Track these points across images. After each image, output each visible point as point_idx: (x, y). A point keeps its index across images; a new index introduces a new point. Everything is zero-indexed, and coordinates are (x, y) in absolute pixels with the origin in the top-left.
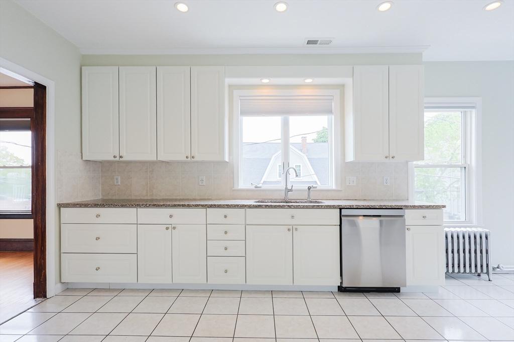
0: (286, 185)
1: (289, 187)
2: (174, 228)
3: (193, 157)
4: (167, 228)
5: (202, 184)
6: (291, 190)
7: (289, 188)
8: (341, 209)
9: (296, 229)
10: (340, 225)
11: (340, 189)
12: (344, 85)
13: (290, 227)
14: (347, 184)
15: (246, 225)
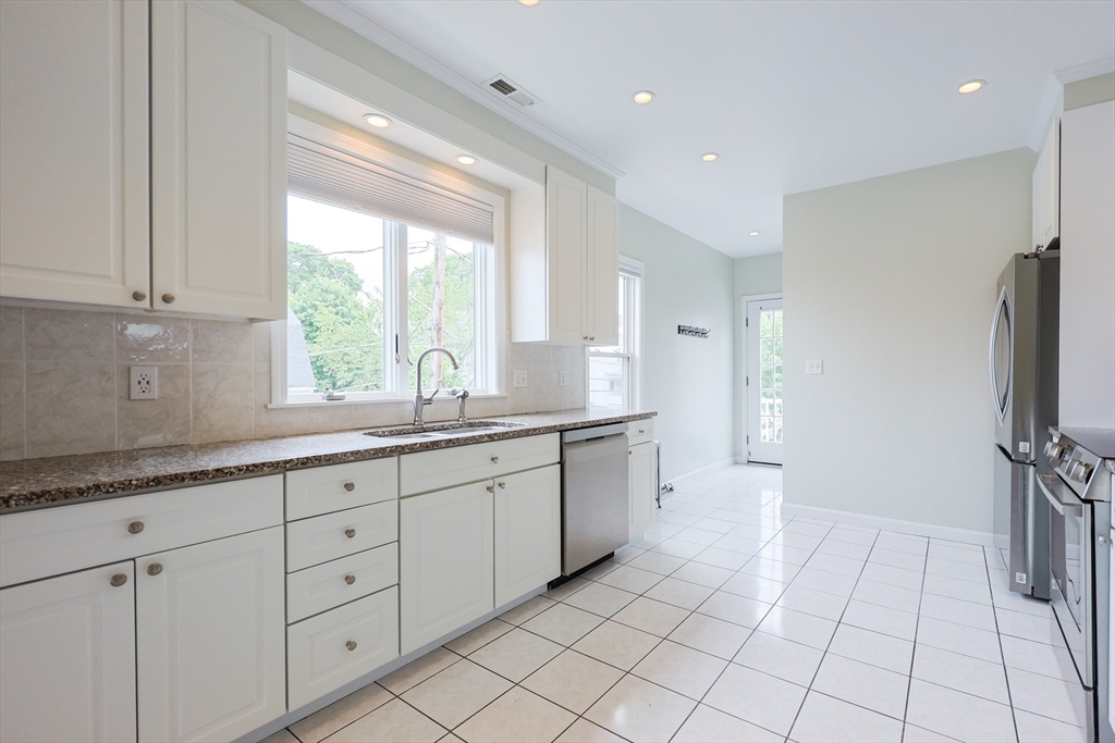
0: (419, 389)
1: (426, 395)
2: (154, 570)
3: (167, 299)
4: (118, 580)
5: (144, 396)
6: (429, 402)
7: (425, 397)
8: (561, 432)
9: (500, 485)
10: (562, 463)
11: (504, 394)
12: (509, 191)
13: (490, 483)
14: (515, 385)
15: (400, 498)
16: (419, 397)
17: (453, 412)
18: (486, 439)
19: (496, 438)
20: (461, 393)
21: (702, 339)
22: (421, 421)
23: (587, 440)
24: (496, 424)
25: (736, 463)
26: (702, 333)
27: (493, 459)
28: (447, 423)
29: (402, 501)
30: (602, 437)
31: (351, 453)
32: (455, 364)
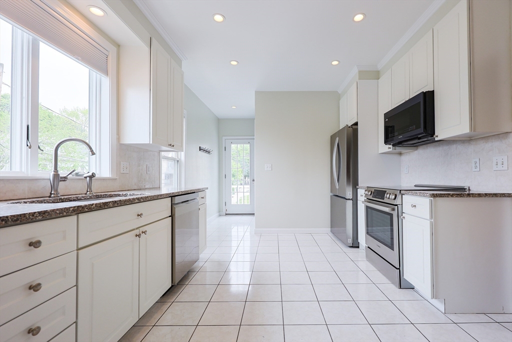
0: (56, 169)
6: (63, 179)
8: (172, 197)
9: (144, 233)
10: (172, 216)
11: (115, 177)
12: (119, 46)
13: (137, 232)
14: (122, 172)
15: (78, 249)
16: (56, 175)
17: (80, 188)
18: (137, 201)
19: (142, 200)
20: (90, 174)
21: (208, 155)
22: (57, 193)
23: (182, 202)
24: (119, 195)
25: (220, 215)
26: (208, 152)
27: (138, 215)
28: (80, 196)
29: (80, 252)
30: (188, 201)
31: (39, 213)
32: (92, 151)
